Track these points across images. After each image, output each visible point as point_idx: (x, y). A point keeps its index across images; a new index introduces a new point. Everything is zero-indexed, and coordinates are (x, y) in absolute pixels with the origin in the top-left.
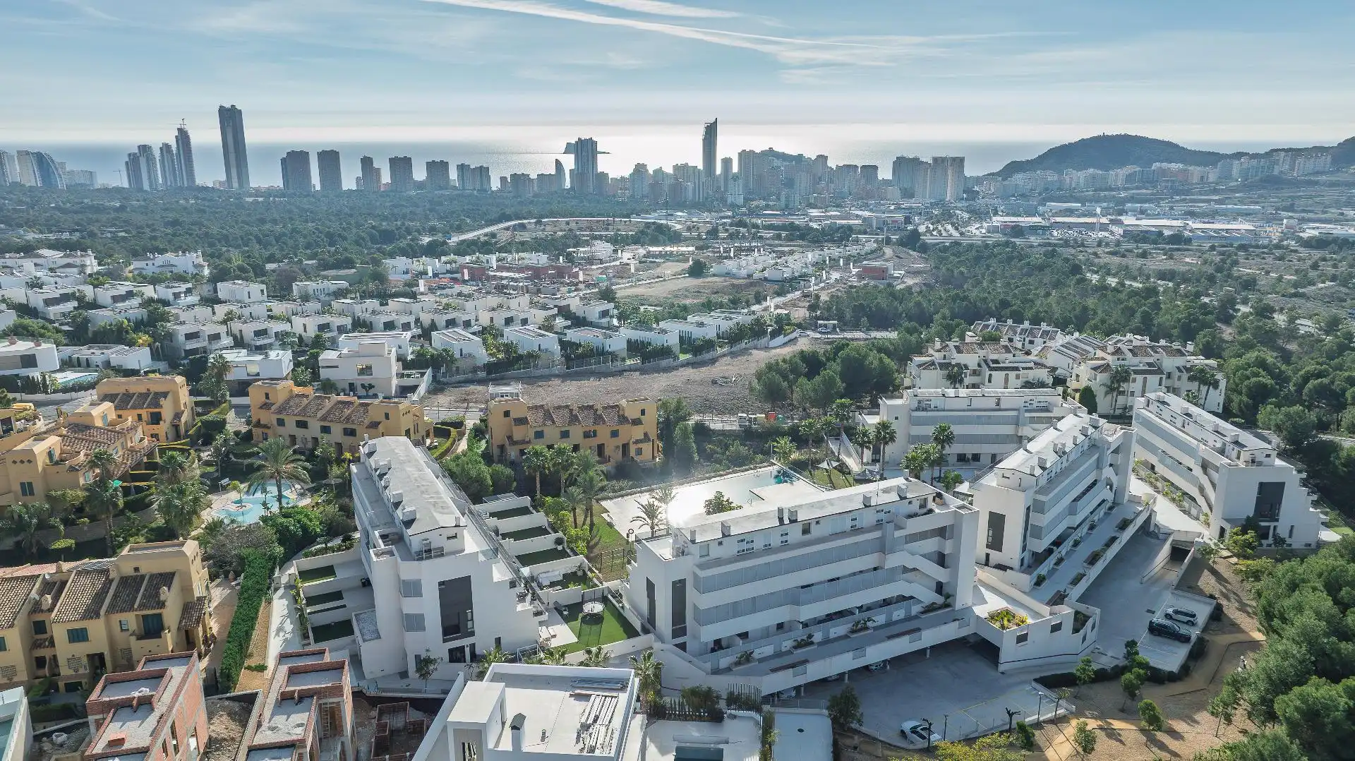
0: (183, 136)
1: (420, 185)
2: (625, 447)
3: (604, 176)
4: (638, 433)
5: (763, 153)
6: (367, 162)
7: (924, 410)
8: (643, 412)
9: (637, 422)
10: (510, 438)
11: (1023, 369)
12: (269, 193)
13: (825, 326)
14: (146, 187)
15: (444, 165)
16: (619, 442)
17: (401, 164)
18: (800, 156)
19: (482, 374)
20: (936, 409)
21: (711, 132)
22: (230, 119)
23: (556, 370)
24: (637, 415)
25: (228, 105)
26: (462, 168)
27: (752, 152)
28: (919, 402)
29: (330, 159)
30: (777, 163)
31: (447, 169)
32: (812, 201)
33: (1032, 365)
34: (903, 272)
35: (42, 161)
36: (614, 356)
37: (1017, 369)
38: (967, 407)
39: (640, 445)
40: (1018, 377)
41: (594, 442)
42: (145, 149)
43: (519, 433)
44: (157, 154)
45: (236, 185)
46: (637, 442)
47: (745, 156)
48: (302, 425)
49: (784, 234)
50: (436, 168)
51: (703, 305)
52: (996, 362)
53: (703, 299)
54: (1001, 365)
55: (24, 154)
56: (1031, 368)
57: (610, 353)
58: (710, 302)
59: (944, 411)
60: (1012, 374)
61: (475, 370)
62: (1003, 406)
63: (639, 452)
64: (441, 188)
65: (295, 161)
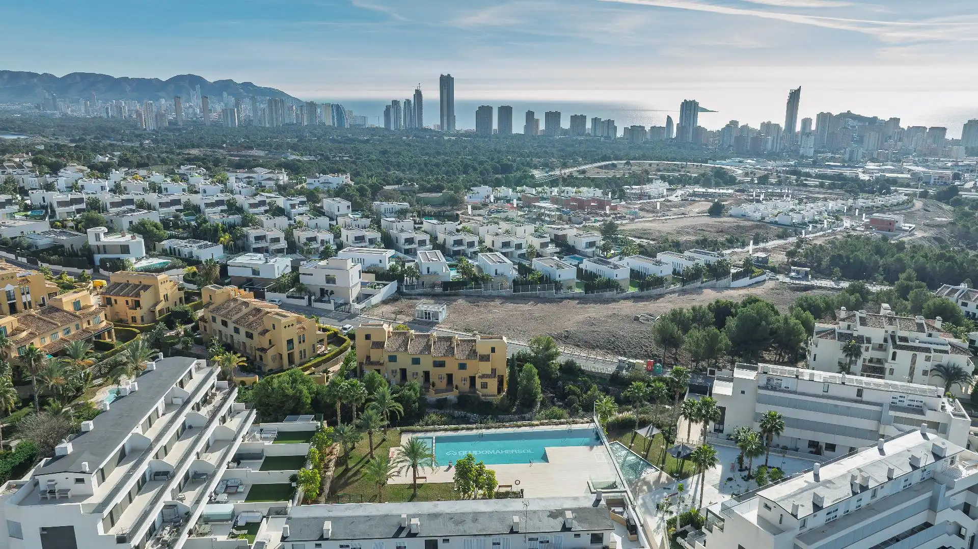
0: (418, 94)
1: (565, 132)
2: (473, 379)
3: (701, 130)
4: (486, 368)
5: (842, 116)
6: (530, 115)
7: (774, 389)
8: (493, 350)
9: (485, 358)
10: (368, 358)
11: (936, 351)
12: (468, 134)
13: (798, 272)
14: (392, 128)
15: (583, 118)
16: (467, 373)
17: (553, 117)
18: (875, 118)
19: (439, 290)
20: (787, 390)
21: (795, 96)
22: (446, 83)
23: (504, 293)
24: (488, 351)
25: (445, 74)
26: (595, 121)
27: (829, 114)
28: (769, 380)
29: (506, 111)
30: (851, 122)
31: (585, 122)
32: (875, 155)
33: (948, 348)
34: (914, 226)
35: (338, 109)
36: (558, 286)
37: (927, 350)
38: (821, 393)
39: (485, 380)
40: (928, 359)
41: (443, 371)
42: (395, 103)
43: (375, 355)
44: (402, 105)
45: (445, 128)
46: (483, 376)
47: (824, 118)
48: (225, 323)
49: (827, 182)
50: (579, 121)
51: (697, 242)
52: (905, 339)
53: (700, 238)
54: (910, 344)
55: (328, 105)
56: (946, 352)
57: (556, 282)
58: (705, 240)
59: (795, 393)
60: (921, 356)
61: (433, 286)
62: (865, 397)
63: (485, 386)
64: (579, 134)
65: (484, 112)
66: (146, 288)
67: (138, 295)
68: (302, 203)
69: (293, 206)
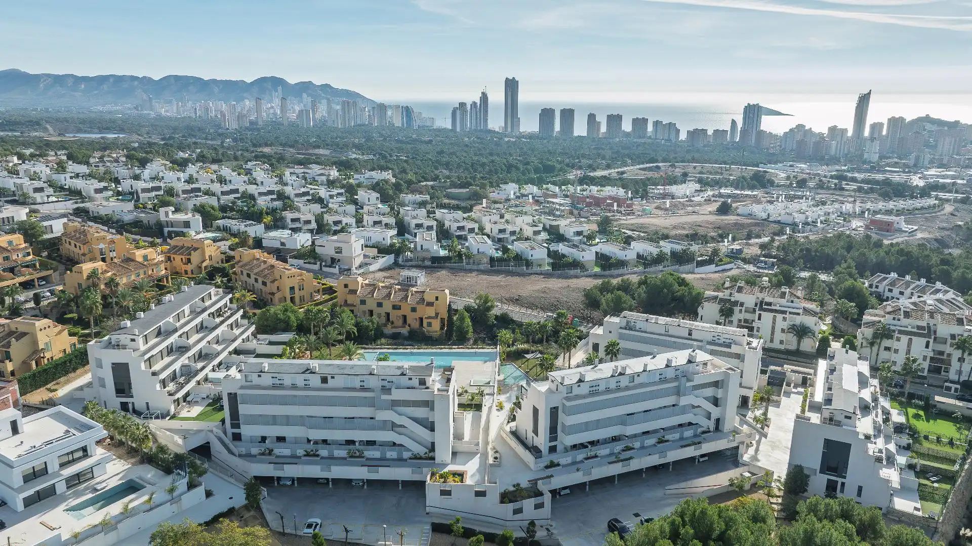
0: (484, 97)
1: (628, 135)
2: (421, 319)
4: (431, 311)
5: (920, 120)
6: (592, 118)
7: (631, 329)
8: (437, 298)
9: (430, 304)
10: (346, 301)
11: (790, 313)
12: (531, 136)
13: (765, 263)
14: (458, 129)
15: (645, 121)
16: (417, 315)
17: (615, 120)
18: (957, 123)
20: (640, 331)
21: (864, 101)
22: (511, 86)
24: (433, 299)
25: (511, 78)
26: (657, 124)
27: (902, 119)
29: (568, 114)
30: (928, 126)
31: (646, 124)
32: (945, 162)
33: (801, 311)
34: (915, 228)
35: (407, 111)
37: (784, 312)
39: (429, 320)
40: (785, 319)
41: (400, 313)
42: (462, 105)
43: (351, 299)
44: (469, 107)
45: (509, 129)
46: (429, 318)
47: (895, 122)
48: (249, 276)
50: (639, 123)
51: (687, 236)
52: (770, 304)
54: (773, 307)
55: (397, 107)
56: (798, 314)
58: (696, 234)
59: (645, 332)
60: (780, 317)
61: (424, 260)
63: (430, 324)
64: (640, 137)
65: (546, 114)
66: (195, 249)
67: (190, 254)
68: (340, 194)
69: (331, 197)
